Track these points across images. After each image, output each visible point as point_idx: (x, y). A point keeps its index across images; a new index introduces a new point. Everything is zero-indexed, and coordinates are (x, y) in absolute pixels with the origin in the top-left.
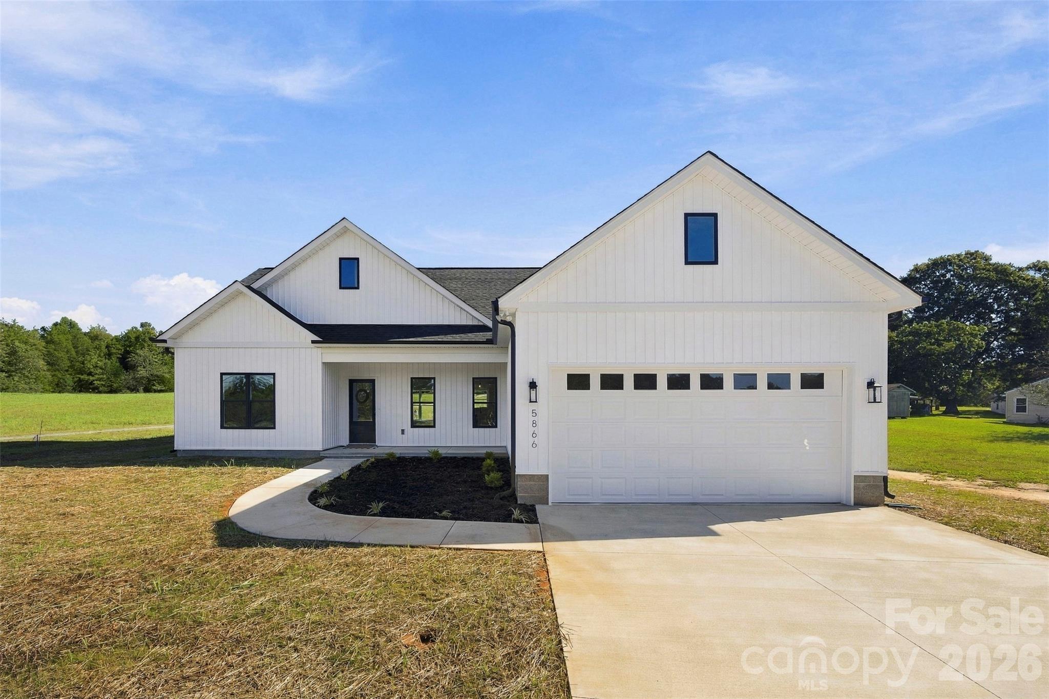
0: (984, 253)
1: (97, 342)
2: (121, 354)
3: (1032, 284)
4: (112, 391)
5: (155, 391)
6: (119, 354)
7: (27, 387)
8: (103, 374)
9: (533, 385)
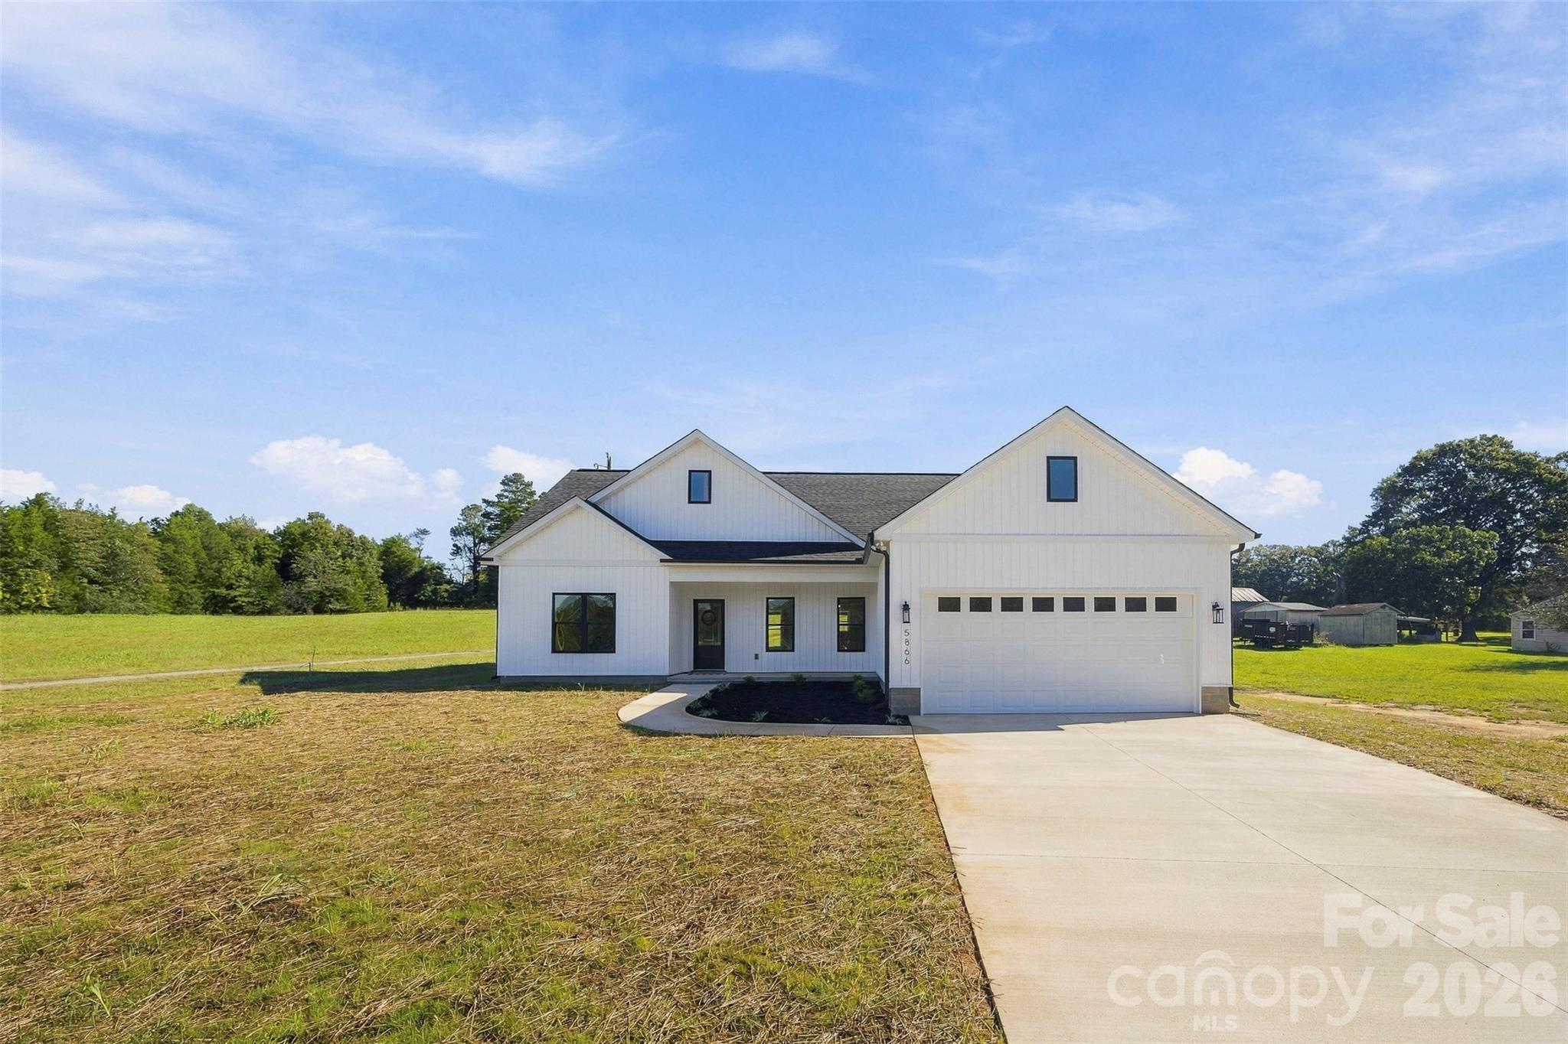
0: (1504, 439)
1: (239, 541)
2: (278, 558)
3: (1559, 479)
4: (266, 611)
5: (333, 612)
6: (275, 558)
7: (132, 606)
8: (249, 587)
9: (906, 607)
